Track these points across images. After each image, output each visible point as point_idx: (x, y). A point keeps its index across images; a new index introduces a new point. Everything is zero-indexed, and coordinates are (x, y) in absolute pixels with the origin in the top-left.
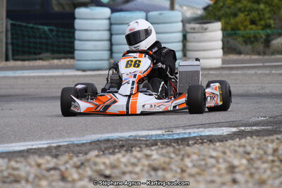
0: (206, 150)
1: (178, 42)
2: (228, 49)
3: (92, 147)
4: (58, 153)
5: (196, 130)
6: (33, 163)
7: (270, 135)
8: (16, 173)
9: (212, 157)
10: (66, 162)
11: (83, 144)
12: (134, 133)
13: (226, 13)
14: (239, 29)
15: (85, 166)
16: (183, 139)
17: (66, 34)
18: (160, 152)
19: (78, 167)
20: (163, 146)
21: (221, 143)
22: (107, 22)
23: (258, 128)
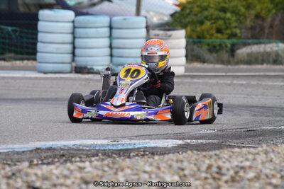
2: (192, 56)
3: (32, 155)
5: (141, 141)
9: (145, 172)
12: (79, 142)
13: (193, 21)
15: (17, 177)
17: (30, 36)
19: (8, 178)
22: (70, 25)
23: (204, 141)
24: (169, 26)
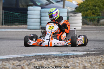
0: (75, 60)
2: (84, 23)
3: (33, 58)
4: (21, 60)
5: (71, 53)
6: (11, 63)
7: (99, 55)
8: (5, 67)
9: (77, 63)
10: (24, 63)
11: (30, 57)
12: (49, 53)
13: (83, 10)
14: (88, 16)
15: (31, 65)
16: (67, 56)
17: (24, 16)
18: (58, 60)
19: (28, 65)
20: (60, 58)
21: (81, 58)
22: (39, 12)
23: (94, 52)
24: (75, 12)
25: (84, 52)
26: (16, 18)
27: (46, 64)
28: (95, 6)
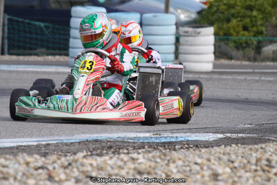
1: (171, 44)
2: (219, 53)
4: (47, 151)
5: (183, 135)
6: (22, 161)
7: (255, 143)
8: (5, 170)
10: (54, 162)
12: (122, 135)
13: (219, 18)
14: (231, 35)
15: (73, 167)
16: (170, 143)
18: (146, 156)
19: (65, 168)
20: (150, 149)
21: (207, 149)
23: (244, 135)
24: (196, 23)
25: (215, 133)
26: (39, 37)
27: (114, 167)
28: (250, 8)
